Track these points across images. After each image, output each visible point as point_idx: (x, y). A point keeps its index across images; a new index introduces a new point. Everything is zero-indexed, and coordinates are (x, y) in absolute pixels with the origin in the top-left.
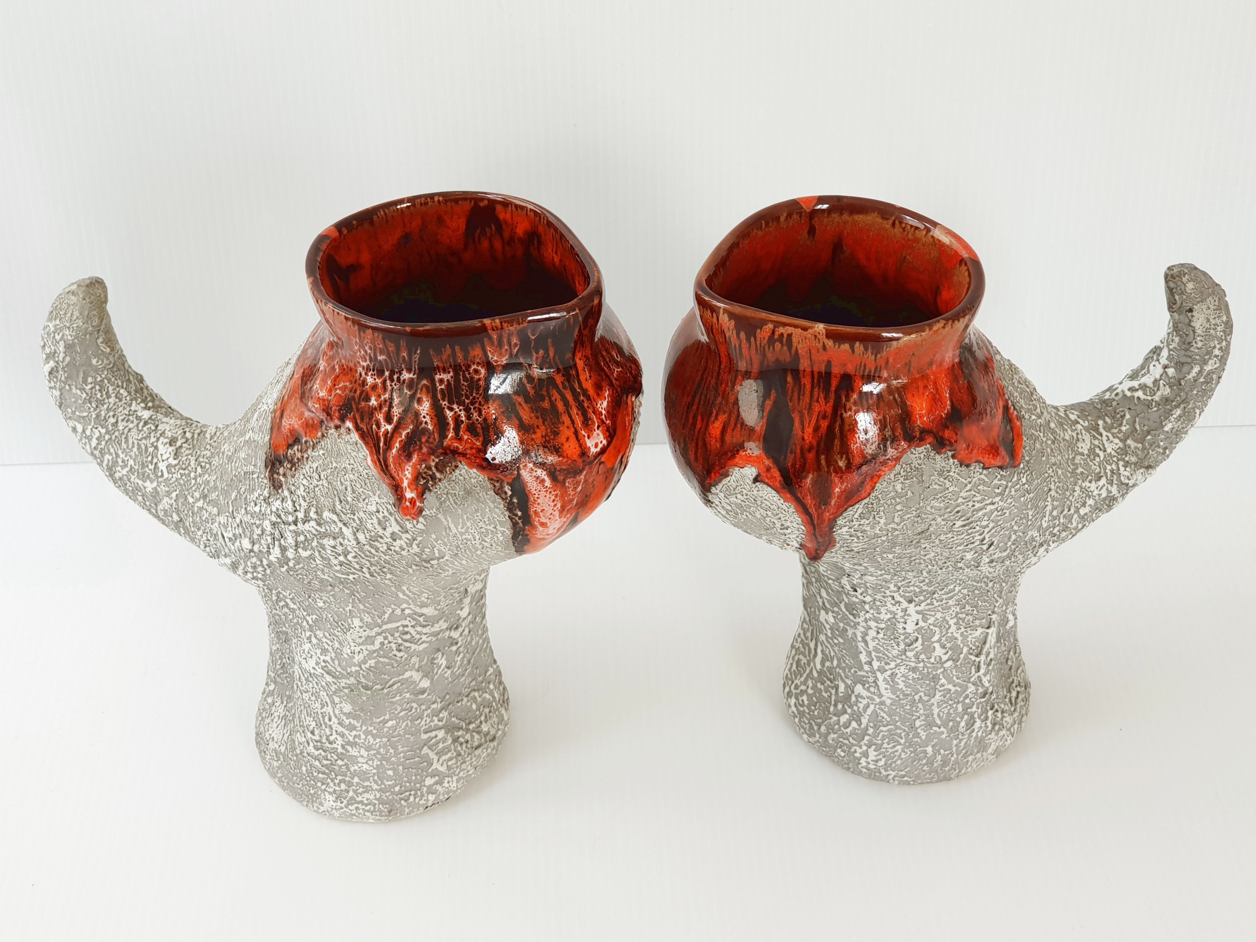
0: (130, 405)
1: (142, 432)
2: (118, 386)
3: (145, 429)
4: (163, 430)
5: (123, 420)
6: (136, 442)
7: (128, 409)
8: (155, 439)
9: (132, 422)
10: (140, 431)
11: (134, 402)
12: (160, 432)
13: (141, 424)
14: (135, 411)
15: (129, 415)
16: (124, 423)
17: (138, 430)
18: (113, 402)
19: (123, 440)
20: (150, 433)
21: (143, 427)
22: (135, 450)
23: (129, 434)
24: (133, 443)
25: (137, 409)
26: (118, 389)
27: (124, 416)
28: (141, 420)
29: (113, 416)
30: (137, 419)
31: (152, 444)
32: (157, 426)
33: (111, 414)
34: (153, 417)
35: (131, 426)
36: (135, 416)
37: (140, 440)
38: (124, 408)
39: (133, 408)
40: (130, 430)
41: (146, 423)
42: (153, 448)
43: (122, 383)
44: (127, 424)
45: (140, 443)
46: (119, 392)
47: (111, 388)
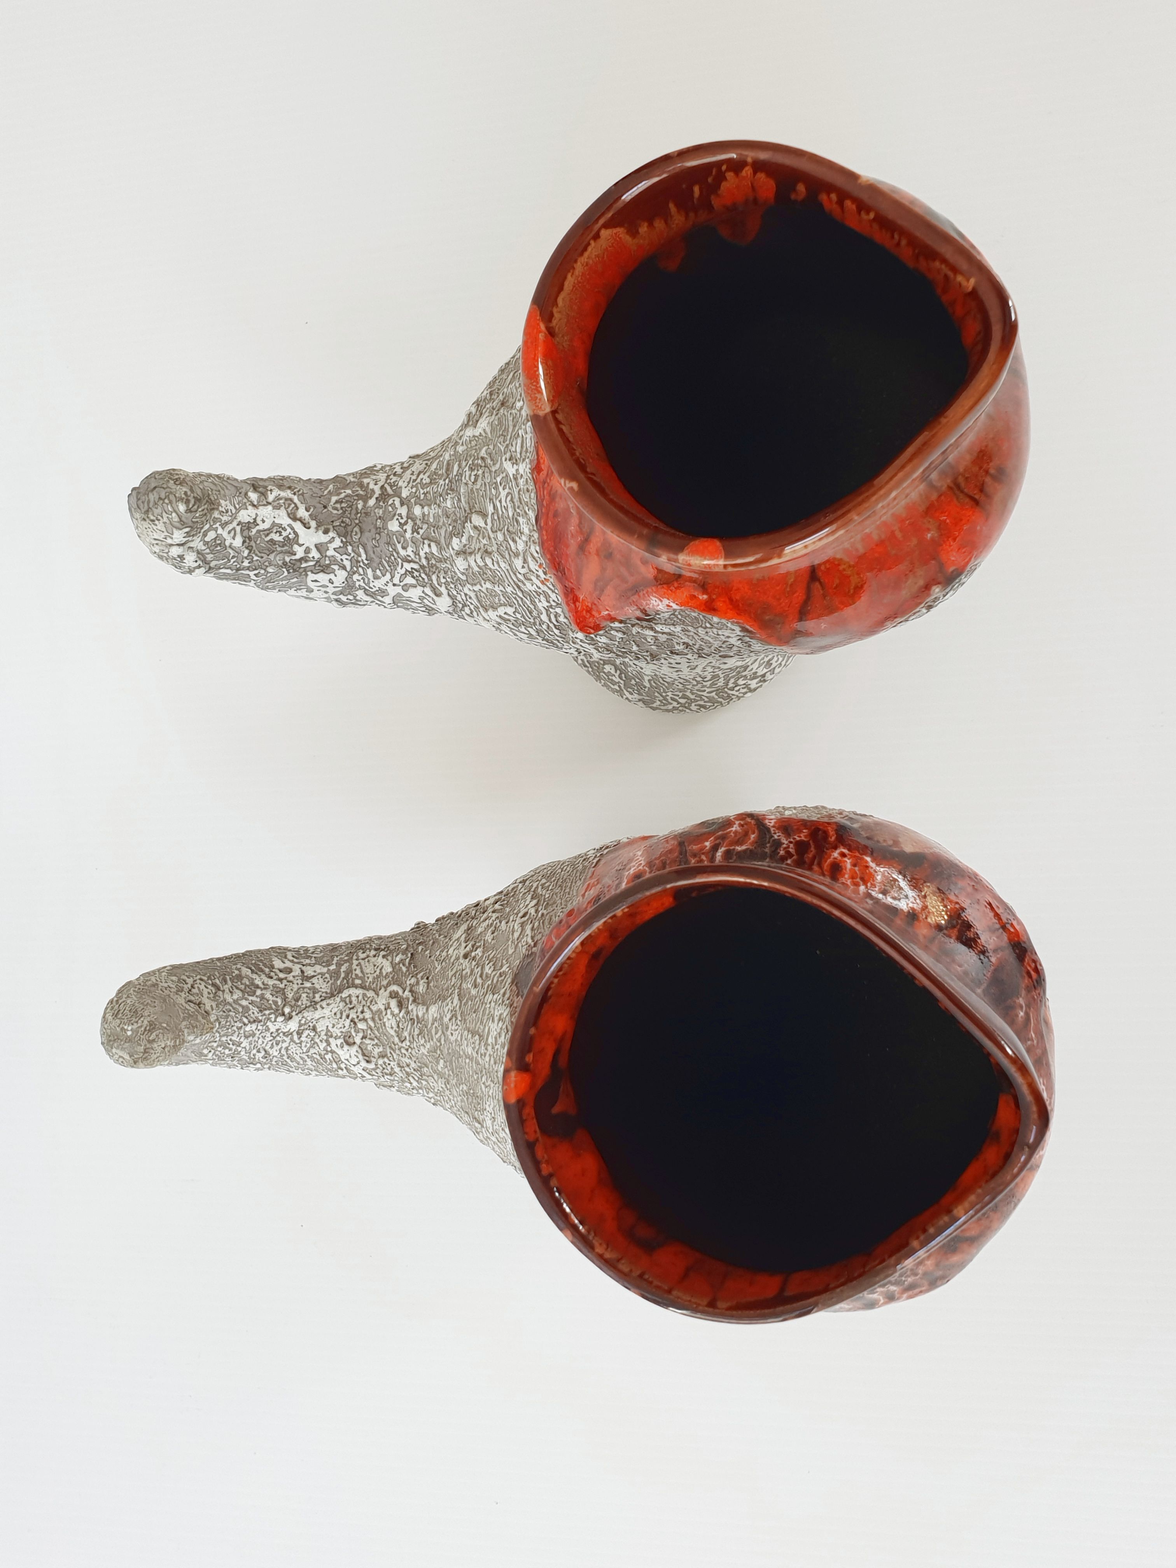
0: (268, 1029)
1: (303, 1044)
2: (239, 1028)
3: (303, 1038)
4: (325, 1028)
5: (272, 1047)
6: (304, 1056)
7: (268, 1035)
8: (325, 1044)
9: (284, 1041)
10: (301, 1043)
11: (269, 1023)
12: (323, 1033)
13: (295, 1037)
14: (277, 1030)
15: (274, 1038)
16: (276, 1048)
17: (297, 1044)
18: (248, 1044)
19: (288, 1061)
20: (312, 1039)
21: (299, 1038)
22: (309, 1062)
23: (290, 1052)
24: (302, 1058)
25: (277, 1027)
26: (242, 1032)
27: (270, 1043)
28: (291, 1034)
29: (259, 1051)
30: (287, 1036)
31: (325, 1049)
32: (314, 1029)
33: (254, 1051)
34: (303, 1022)
35: (285, 1045)
36: (281, 1035)
37: (308, 1051)
38: (264, 1037)
39: (273, 1029)
40: (287, 1049)
41: (299, 1034)
42: (330, 1054)
43: (241, 1021)
44: (279, 1047)
45: (310, 1054)
46: (245, 1032)
47: (234, 1038)
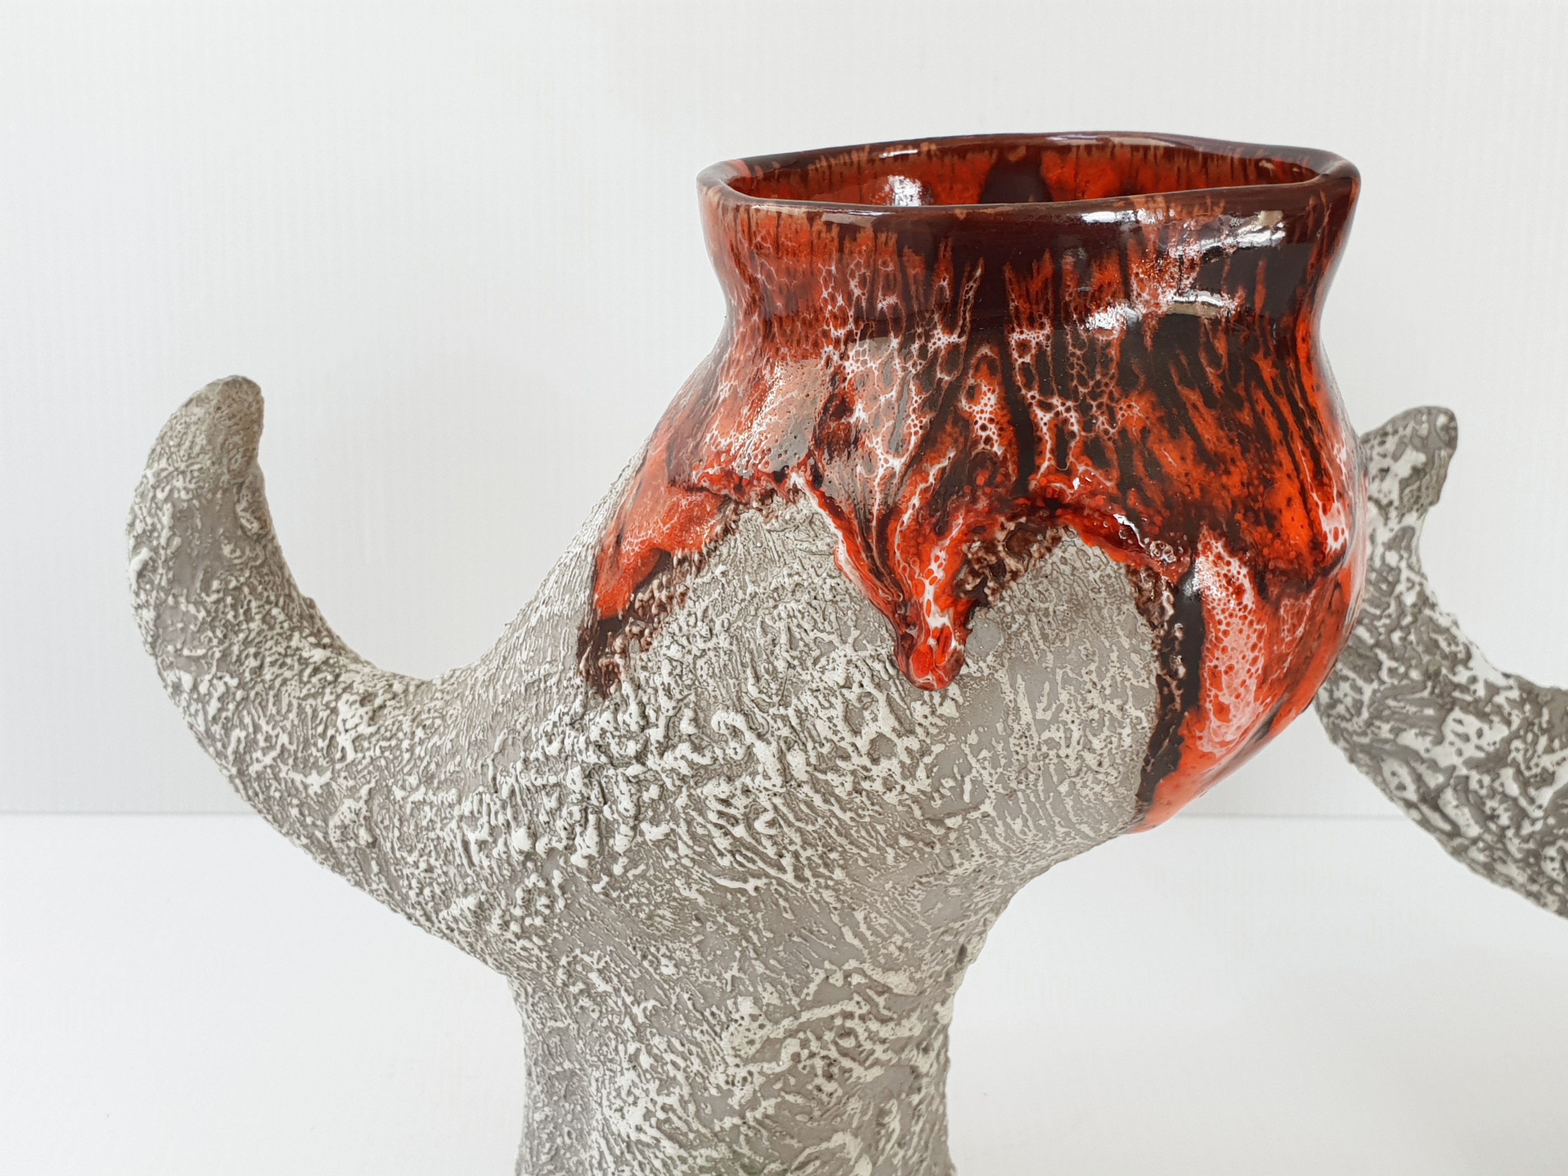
0: (289, 638)
1: (309, 686)
2: (268, 602)
3: (314, 680)
4: (349, 682)
5: (272, 664)
6: (295, 703)
7: (285, 644)
8: (333, 697)
9: (291, 668)
10: (305, 684)
11: (296, 635)
12: (343, 685)
13: (308, 671)
14: (298, 649)
15: (286, 655)
16: (275, 669)
17: (301, 681)
18: (257, 630)
19: (271, 700)
20: (324, 688)
21: (310, 676)
22: (292, 715)
23: (284, 689)
24: (290, 704)
25: (301, 645)
26: (267, 607)
27: (277, 656)
28: (307, 665)
29: (256, 655)
30: (300, 664)
31: (327, 705)
32: (337, 676)
33: (252, 650)
34: (331, 661)
35: (288, 674)
36: (296, 658)
37: (305, 698)
38: (277, 643)
39: (294, 643)
40: (284, 682)
41: (316, 670)
42: (328, 712)
43: (278, 597)
44: (280, 672)
45: (304, 704)
46: (269, 612)
47: (254, 604)
